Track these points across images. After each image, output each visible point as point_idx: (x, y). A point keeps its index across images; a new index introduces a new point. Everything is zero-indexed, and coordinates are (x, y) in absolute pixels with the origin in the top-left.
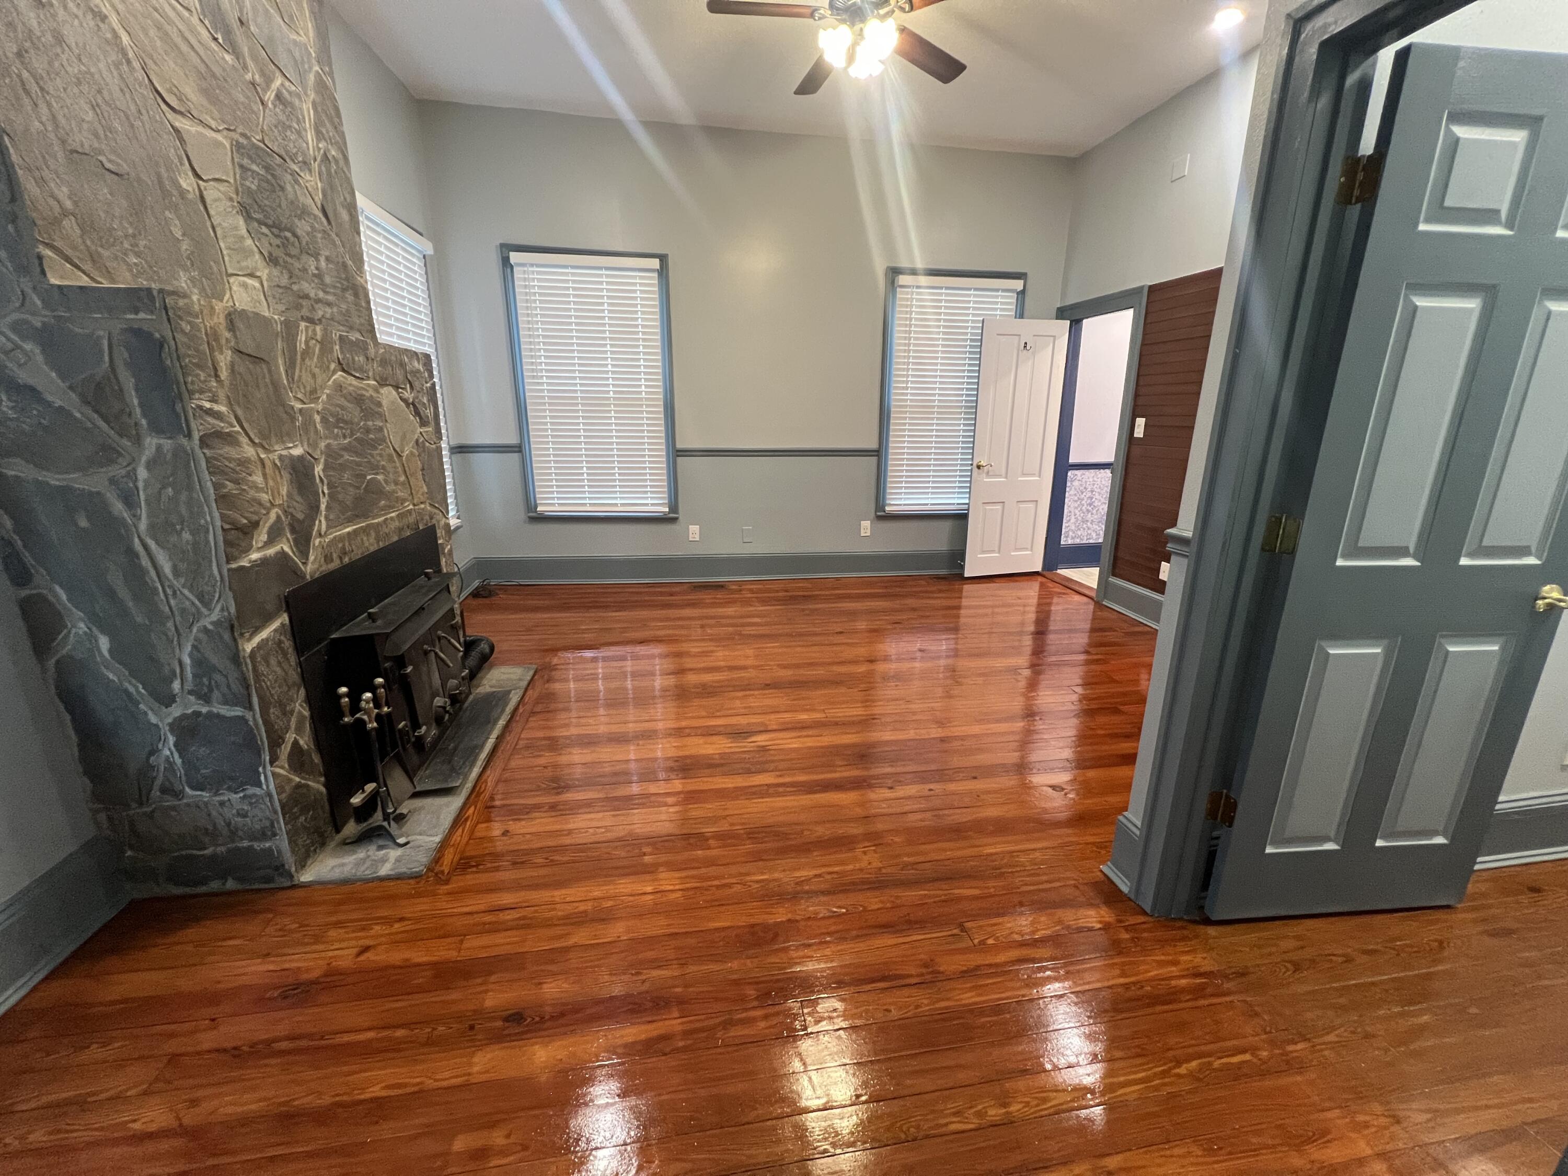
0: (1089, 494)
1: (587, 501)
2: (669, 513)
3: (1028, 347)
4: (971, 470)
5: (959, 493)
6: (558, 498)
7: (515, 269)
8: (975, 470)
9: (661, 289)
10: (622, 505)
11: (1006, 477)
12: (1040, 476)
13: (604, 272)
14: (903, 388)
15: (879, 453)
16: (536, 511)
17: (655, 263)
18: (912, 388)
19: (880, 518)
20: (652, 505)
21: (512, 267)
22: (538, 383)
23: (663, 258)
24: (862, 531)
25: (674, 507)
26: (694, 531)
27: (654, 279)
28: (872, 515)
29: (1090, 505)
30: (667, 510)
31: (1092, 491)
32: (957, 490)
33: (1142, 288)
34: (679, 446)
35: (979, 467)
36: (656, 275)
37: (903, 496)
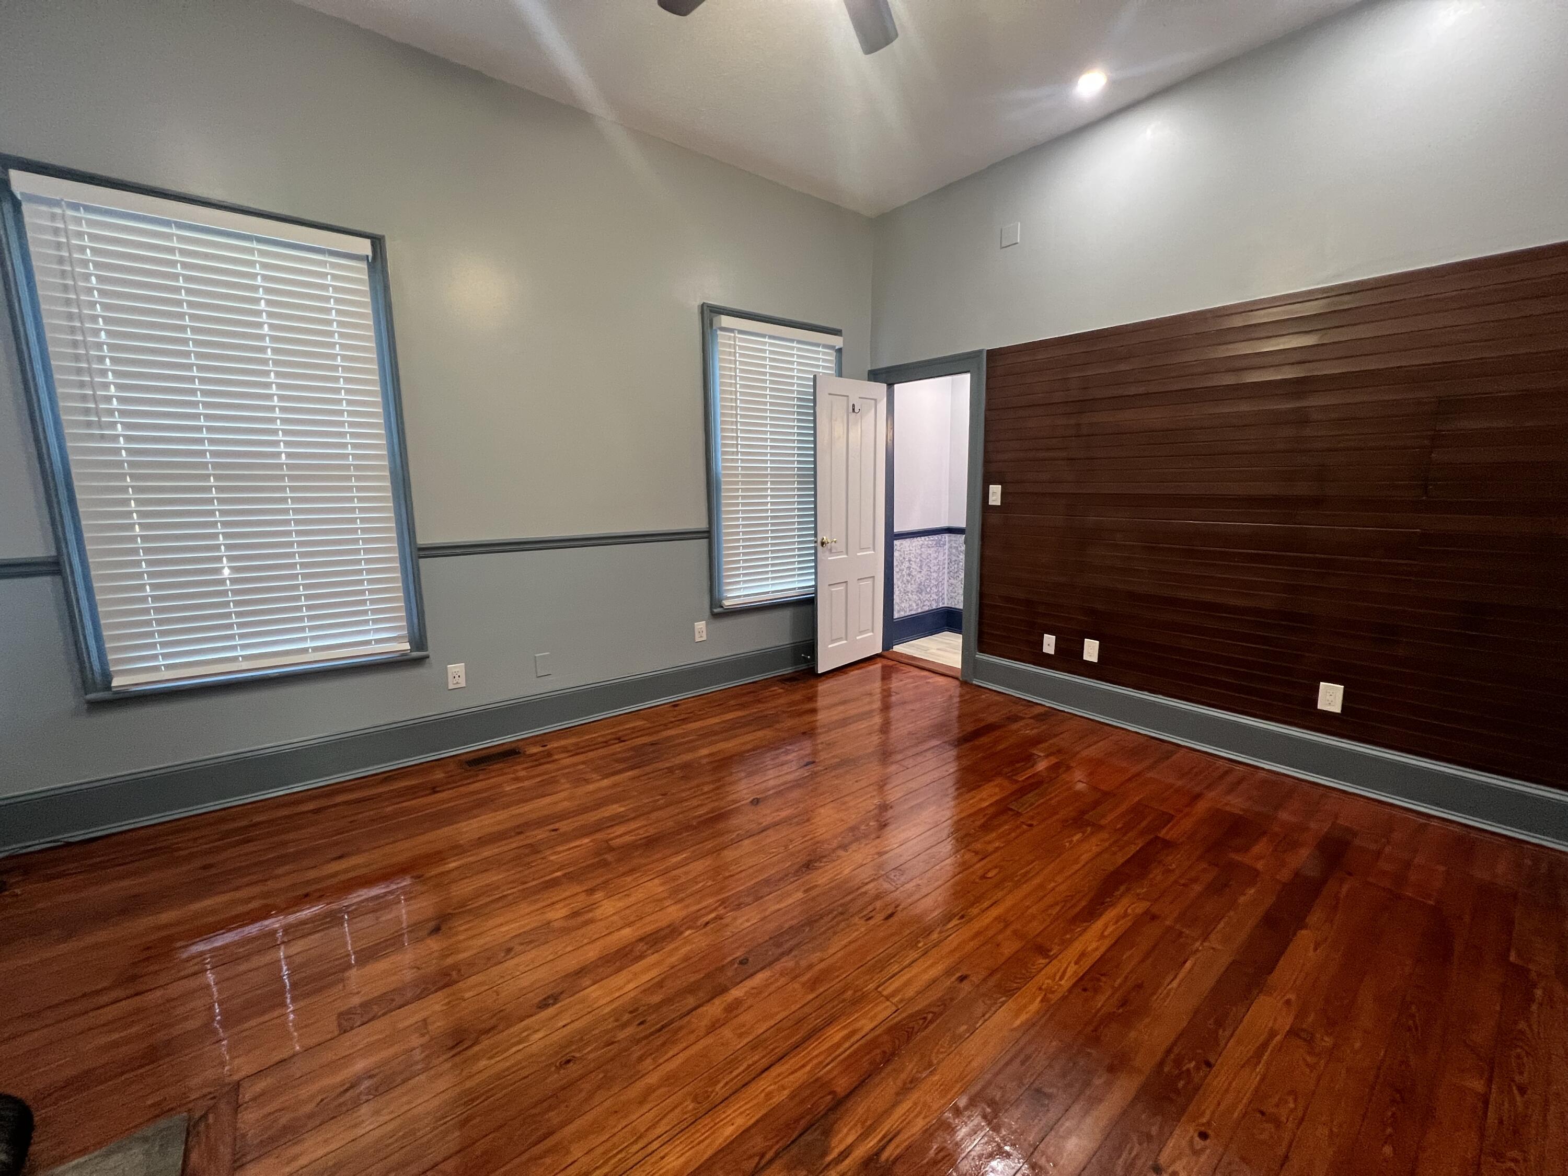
0: (907, 564)
1: (239, 652)
2: (411, 650)
3: (856, 410)
4: (816, 548)
5: (799, 575)
6: (165, 656)
7: (26, 208)
8: (819, 547)
9: (373, 289)
10: (315, 649)
11: (847, 554)
12: (874, 550)
13: (255, 245)
14: (733, 453)
15: (709, 535)
16: (108, 687)
17: (364, 247)
18: (743, 453)
19: (715, 616)
20: (378, 641)
21: (17, 205)
22: (103, 437)
23: (377, 242)
24: (697, 635)
25: (419, 640)
26: (457, 672)
27: (361, 271)
28: (707, 612)
29: (909, 575)
30: (407, 646)
31: (910, 561)
32: (797, 572)
33: (981, 351)
34: (422, 541)
35: (823, 544)
36: (364, 265)
37: (741, 586)
